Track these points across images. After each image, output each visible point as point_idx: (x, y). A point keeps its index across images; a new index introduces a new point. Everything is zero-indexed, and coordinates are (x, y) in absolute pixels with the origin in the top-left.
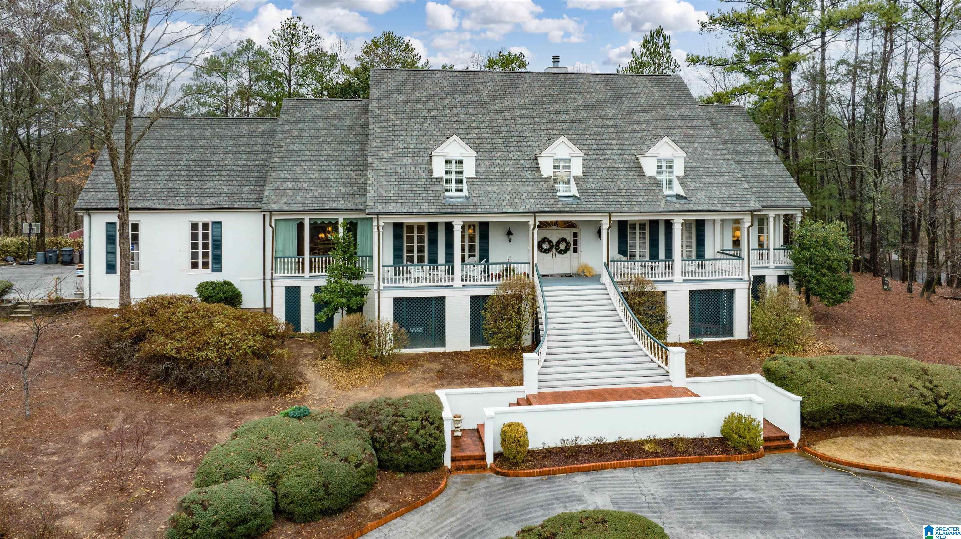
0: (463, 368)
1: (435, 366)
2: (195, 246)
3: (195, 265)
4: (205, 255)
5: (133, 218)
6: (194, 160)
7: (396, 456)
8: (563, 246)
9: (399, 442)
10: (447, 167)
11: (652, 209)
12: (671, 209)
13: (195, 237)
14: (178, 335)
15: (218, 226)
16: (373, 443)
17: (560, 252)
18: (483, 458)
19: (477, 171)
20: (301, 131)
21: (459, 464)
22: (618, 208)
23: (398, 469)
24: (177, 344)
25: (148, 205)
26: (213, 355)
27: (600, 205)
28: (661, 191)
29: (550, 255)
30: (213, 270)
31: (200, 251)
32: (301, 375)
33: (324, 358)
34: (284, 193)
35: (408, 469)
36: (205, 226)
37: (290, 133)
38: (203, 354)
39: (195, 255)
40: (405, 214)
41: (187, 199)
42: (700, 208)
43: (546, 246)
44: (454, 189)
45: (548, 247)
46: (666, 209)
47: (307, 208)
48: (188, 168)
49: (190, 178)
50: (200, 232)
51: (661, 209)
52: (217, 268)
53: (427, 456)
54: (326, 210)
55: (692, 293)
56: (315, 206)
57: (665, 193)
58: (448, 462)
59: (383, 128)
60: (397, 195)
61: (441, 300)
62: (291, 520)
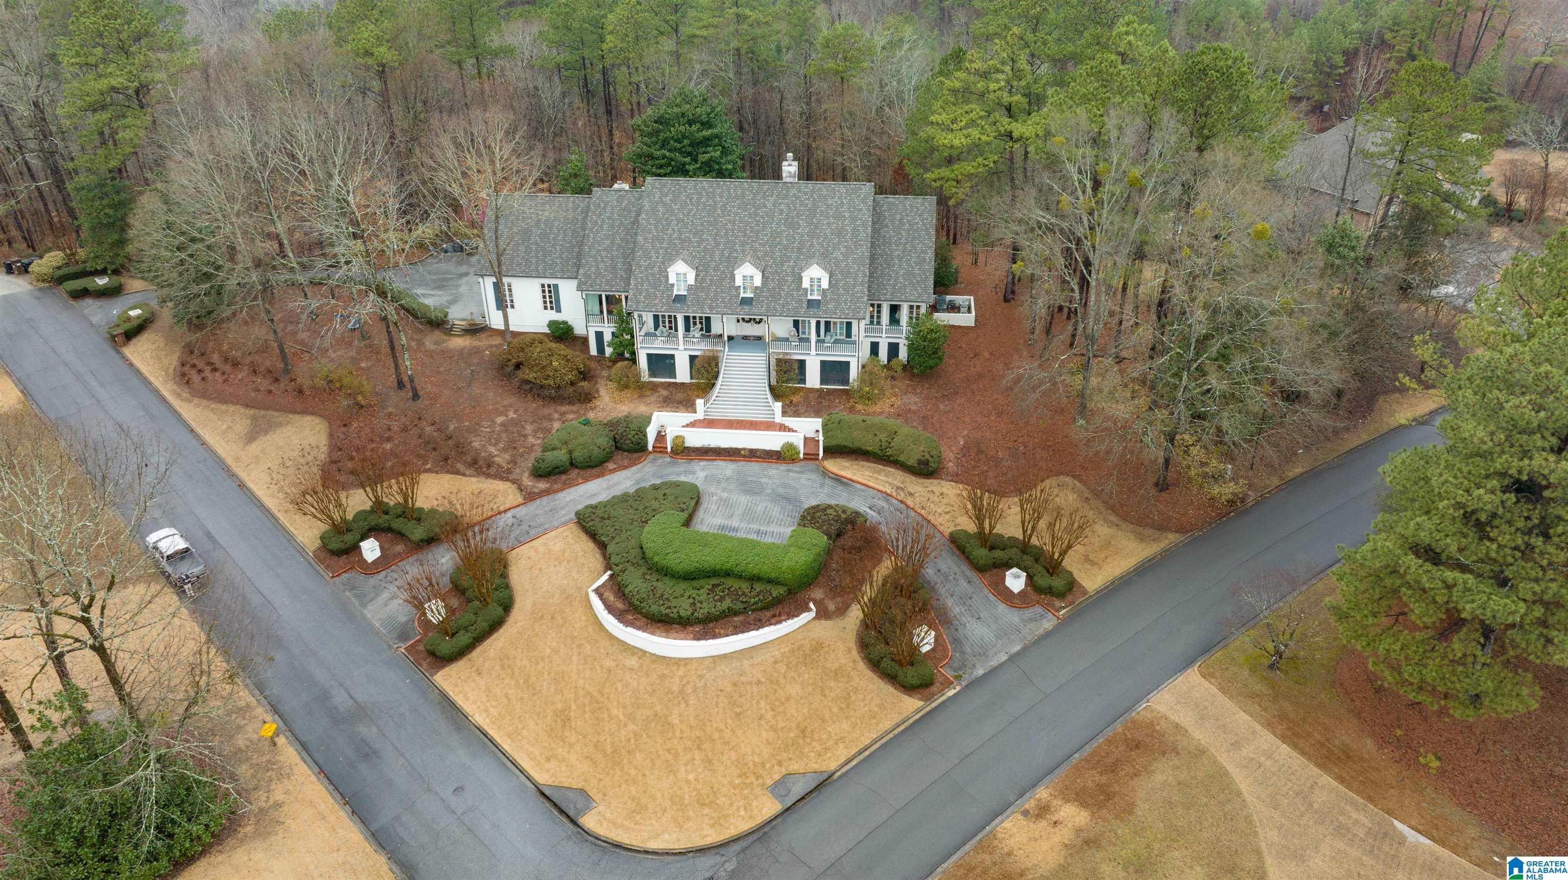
1: (664, 393)
2: (544, 297)
3: (546, 308)
4: (551, 302)
5: (506, 280)
7: (624, 445)
9: (625, 440)
10: (678, 277)
11: (794, 315)
12: (806, 315)
13: (544, 291)
15: (556, 286)
16: (615, 439)
17: (756, 323)
18: (667, 449)
19: (696, 282)
21: (656, 449)
22: (773, 313)
23: (625, 451)
24: (535, 373)
25: (517, 272)
26: (551, 382)
27: (763, 310)
29: (750, 324)
30: (556, 313)
31: (547, 300)
32: (598, 391)
33: (611, 382)
35: (628, 451)
36: (550, 286)
39: (544, 303)
41: (537, 270)
42: (825, 316)
45: (748, 320)
46: (803, 315)
47: (602, 289)
50: (547, 289)
51: (800, 315)
52: (559, 310)
53: (637, 447)
54: (613, 291)
55: (822, 362)
56: (608, 288)
57: (809, 297)
58: (650, 448)
59: (646, 239)
60: (646, 297)
61: (673, 356)
62: (577, 467)
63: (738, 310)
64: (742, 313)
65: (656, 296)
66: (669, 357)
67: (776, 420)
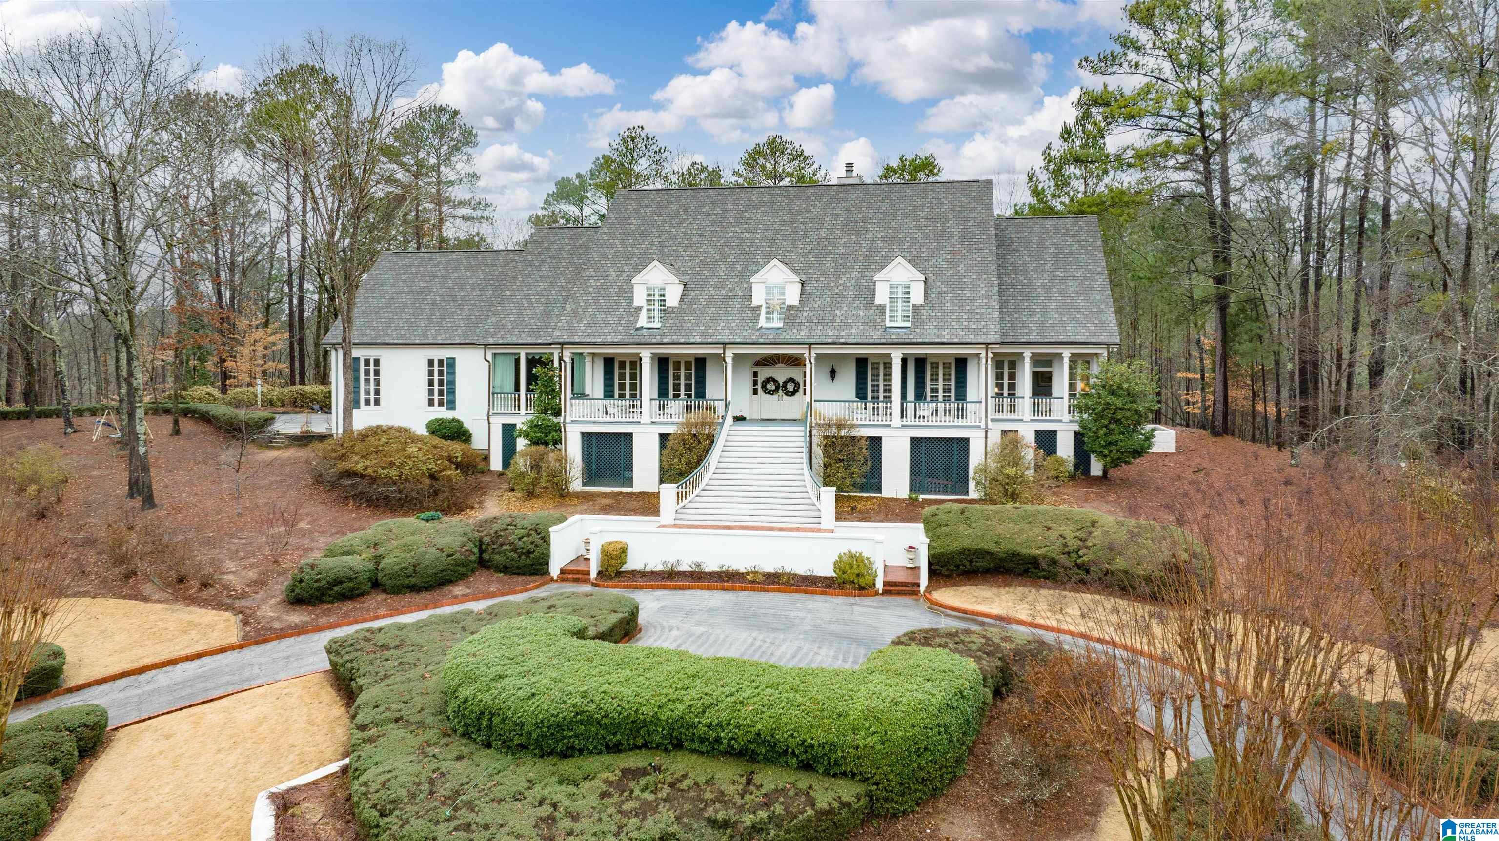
0: (634, 504)
1: (607, 501)
2: (431, 383)
3: (431, 403)
4: (441, 393)
5: (377, 353)
6: (441, 296)
7: (497, 557)
8: (790, 387)
9: (502, 545)
10: (649, 295)
11: (860, 341)
12: (883, 341)
13: (431, 373)
14: (373, 456)
15: (452, 361)
16: (481, 545)
17: (787, 394)
18: (588, 573)
19: (682, 300)
20: (543, 262)
21: (565, 576)
22: (823, 339)
23: (498, 569)
24: (368, 463)
25: (387, 340)
26: (394, 473)
27: (803, 337)
28: (883, 320)
29: (775, 397)
30: (448, 409)
31: (436, 387)
32: (481, 502)
33: (513, 490)
34: (504, 326)
35: (505, 572)
36: (441, 362)
38: (385, 472)
39: (431, 392)
40: (589, 344)
41: (424, 334)
42: (920, 340)
43: (771, 386)
44: (657, 319)
45: (774, 388)
46: (877, 341)
47: (520, 342)
48: (434, 303)
49: (433, 313)
50: (436, 368)
51: (871, 341)
52: (452, 406)
53: (524, 560)
54: (539, 344)
55: (913, 440)
56: (530, 340)
57: (888, 324)
58: (554, 573)
59: (604, 256)
60: (588, 325)
61: (629, 436)
62: (385, 591)
63: (754, 338)
64: (761, 341)
65: (607, 323)
66: (622, 439)
67: (823, 526)
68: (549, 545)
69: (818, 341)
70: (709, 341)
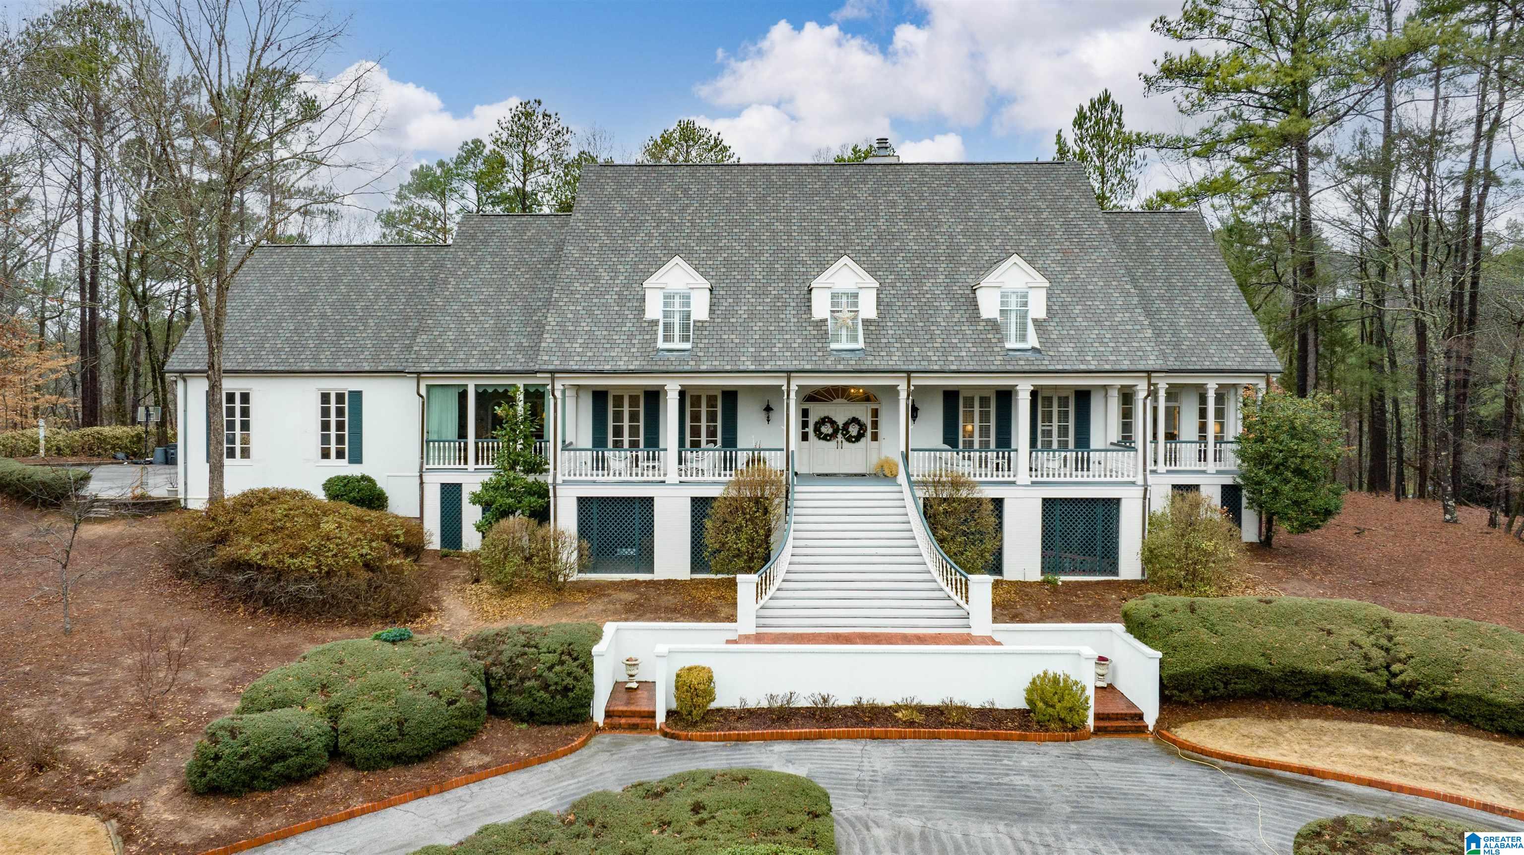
0: (669, 600)
1: (629, 596)
2: (325, 426)
3: (325, 455)
4: (340, 439)
6: (332, 305)
7: (517, 699)
8: (854, 430)
9: (522, 680)
10: (666, 304)
12: (1005, 368)
13: (325, 412)
14: (271, 537)
15: (356, 396)
16: (487, 680)
17: (849, 439)
18: (652, 715)
19: (712, 311)
20: (481, 260)
21: (617, 720)
22: (924, 365)
23: (518, 717)
24: (265, 548)
25: (261, 366)
26: (310, 563)
27: (896, 361)
28: (1000, 341)
29: (833, 444)
30: (351, 462)
31: (333, 432)
32: (437, 601)
33: (477, 581)
34: (441, 347)
35: (533, 718)
36: (340, 397)
37: (464, 262)
38: (297, 561)
39: (325, 439)
40: (593, 372)
41: (316, 359)
42: (1054, 367)
43: (827, 429)
44: (677, 338)
45: (830, 431)
46: (997, 368)
47: (470, 369)
48: (323, 316)
50: (333, 406)
51: (991, 368)
52: (356, 458)
53: (561, 702)
54: (497, 372)
55: (1045, 501)
56: (482, 366)
57: (1006, 343)
58: (599, 717)
59: (585, 250)
60: (586, 345)
61: (648, 502)
62: (352, 764)
63: (829, 364)
64: (840, 367)
65: (613, 344)
66: (637, 505)
67: (975, 632)
68: (591, 675)
69: (920, 368)
70: (767, 368)
